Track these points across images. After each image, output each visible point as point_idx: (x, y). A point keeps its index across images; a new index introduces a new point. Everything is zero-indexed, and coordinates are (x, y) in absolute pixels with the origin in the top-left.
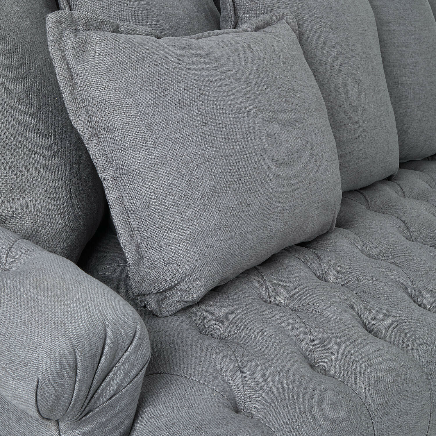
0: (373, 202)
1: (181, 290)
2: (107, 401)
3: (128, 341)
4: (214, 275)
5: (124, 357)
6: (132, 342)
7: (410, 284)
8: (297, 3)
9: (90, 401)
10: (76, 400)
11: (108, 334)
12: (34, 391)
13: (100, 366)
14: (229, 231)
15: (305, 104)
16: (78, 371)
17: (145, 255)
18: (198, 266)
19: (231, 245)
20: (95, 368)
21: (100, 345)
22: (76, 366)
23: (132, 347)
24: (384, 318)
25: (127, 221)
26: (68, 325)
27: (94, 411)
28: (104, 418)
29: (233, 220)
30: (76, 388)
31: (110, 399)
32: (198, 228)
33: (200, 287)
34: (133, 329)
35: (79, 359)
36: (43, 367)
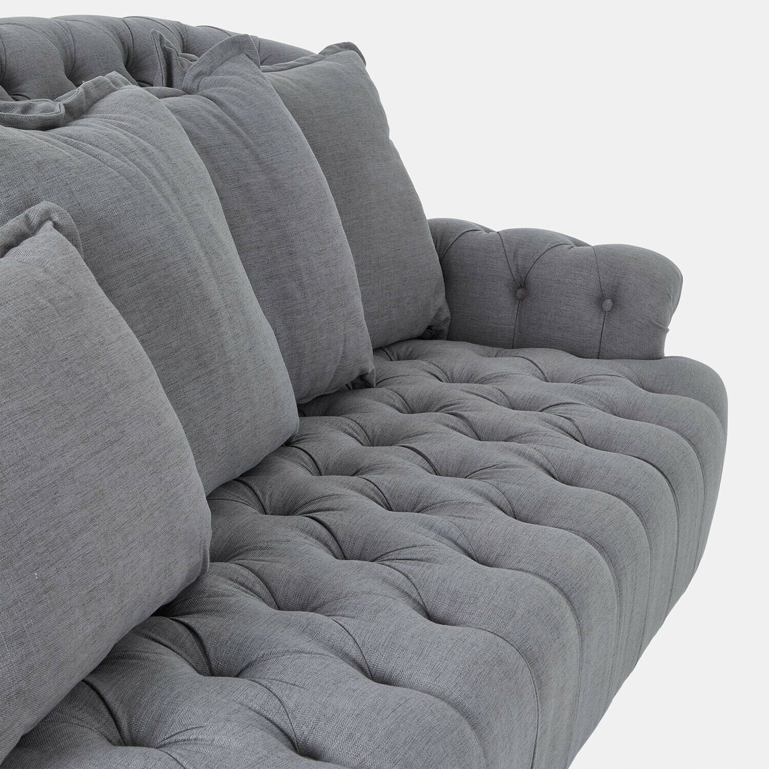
0: (267, 496)
7: (351, 643)
8: (67, 184)
14: (22, 643)
15: (116, 375)
24: (318, 719)
29: (27, 622)
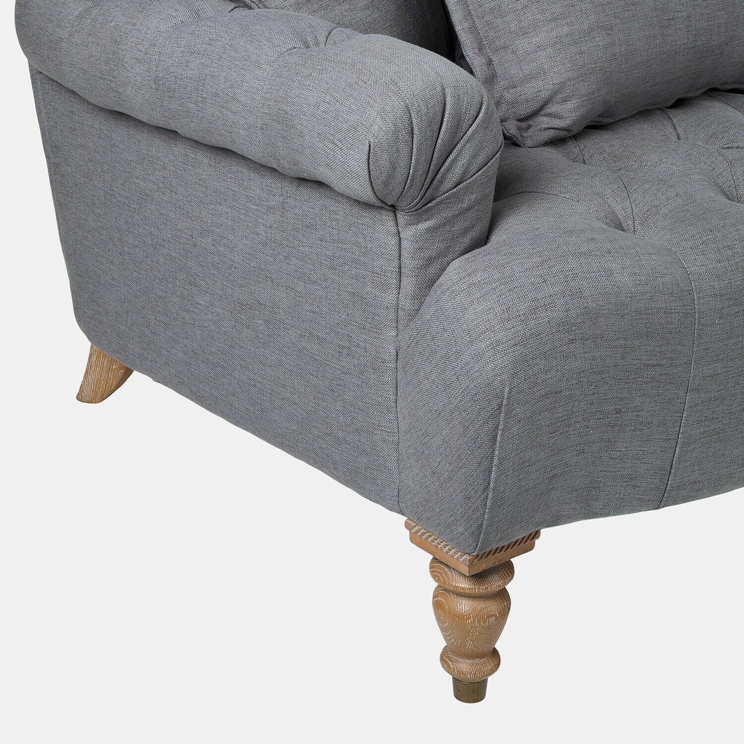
1: (550, 115)
2: (453, 189)
3: (473, 113)
4: (593, 93)
5: (469, 133)
6: (477, 116)
9: (431, 183)
10: (414, 173)
11: (448, 99)
12: (366, 157)
13: (441, 136)
16: (415, 136)
17: (499, 72)
18: (569, 79)
19: (614, 55)
20: (435, 137)
21: (439, 109)
22: (412, 130)
23: (478, 121)
25: (473, 29)
26: (400, 84)
27: (438, 200)
28: (449, 212)
30: (413, 158)
31: (455, 187)
32: (566, 30)
33: (575, 108)
34: (477, 99)
35: (414, 121)
36: (375, 128)
